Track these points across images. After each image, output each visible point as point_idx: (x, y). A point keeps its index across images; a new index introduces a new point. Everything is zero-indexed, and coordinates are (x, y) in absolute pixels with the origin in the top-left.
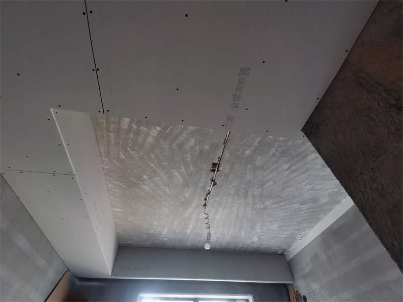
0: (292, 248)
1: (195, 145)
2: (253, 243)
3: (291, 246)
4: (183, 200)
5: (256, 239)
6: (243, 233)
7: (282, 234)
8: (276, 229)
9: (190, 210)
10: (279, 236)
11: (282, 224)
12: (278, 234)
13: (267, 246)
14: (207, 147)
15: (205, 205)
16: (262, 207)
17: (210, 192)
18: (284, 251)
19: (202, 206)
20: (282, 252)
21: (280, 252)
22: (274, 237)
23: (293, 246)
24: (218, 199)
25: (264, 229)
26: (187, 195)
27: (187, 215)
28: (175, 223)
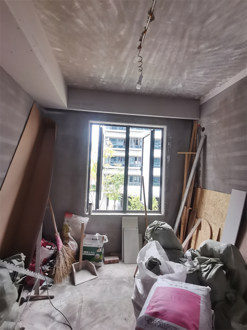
0: (209, 94)
2: (177, 89)
3: (208, 93)
4: (118, 40)
5: (180, 86)
6: (171, 80)
7: (204, 81)
8: (201, 76)
9: (125, 53)
10: (201, 83)
11: (208, 71)
12: (201, 81)
13: (188, 92)
15: (140, 47)
16: (195, 50)
17: (146, 30)
18: (201, 96)
19: (137, 49)
20: (199, 98)
21: (197, 98)
22: (196, 84)
23: (211, 93)
24: (154, 40)
25: (191, 76)
26: (122, 33)
27: (122, 58)
28: (112, 67)
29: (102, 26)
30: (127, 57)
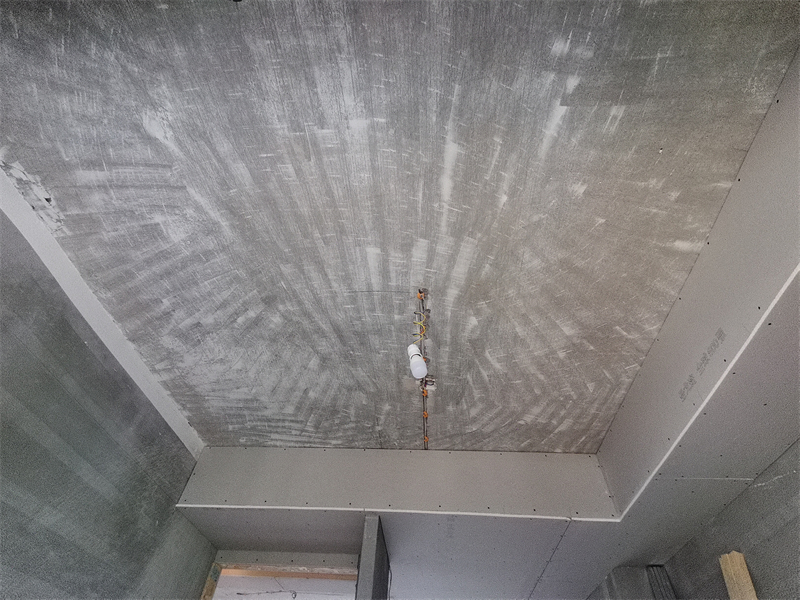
1: (468, 409)
4: (482, 304)
9: (460, 271)
14: (450, 408)
26: (473, 321)
27: (468, 250)
28: (504, 198)
29: (518, 329)
30: (452, 260)
